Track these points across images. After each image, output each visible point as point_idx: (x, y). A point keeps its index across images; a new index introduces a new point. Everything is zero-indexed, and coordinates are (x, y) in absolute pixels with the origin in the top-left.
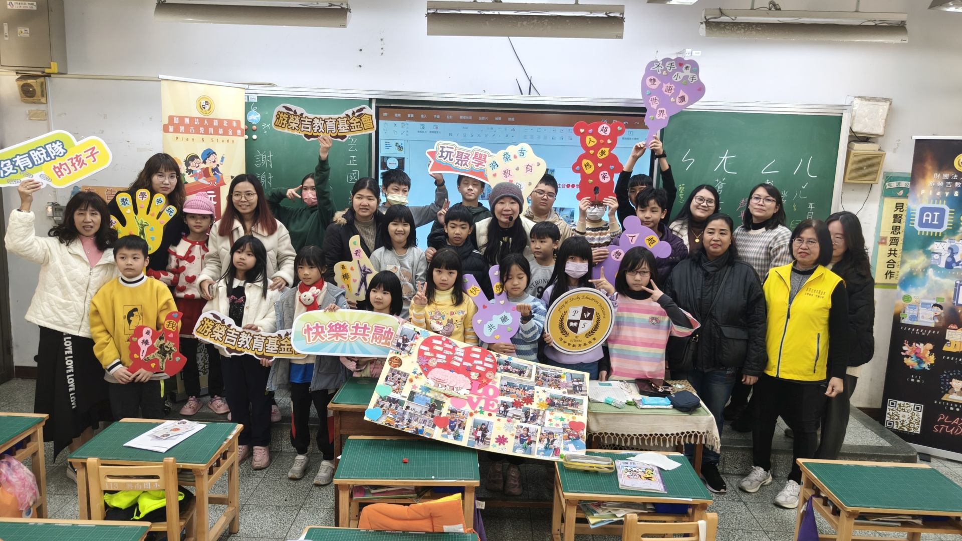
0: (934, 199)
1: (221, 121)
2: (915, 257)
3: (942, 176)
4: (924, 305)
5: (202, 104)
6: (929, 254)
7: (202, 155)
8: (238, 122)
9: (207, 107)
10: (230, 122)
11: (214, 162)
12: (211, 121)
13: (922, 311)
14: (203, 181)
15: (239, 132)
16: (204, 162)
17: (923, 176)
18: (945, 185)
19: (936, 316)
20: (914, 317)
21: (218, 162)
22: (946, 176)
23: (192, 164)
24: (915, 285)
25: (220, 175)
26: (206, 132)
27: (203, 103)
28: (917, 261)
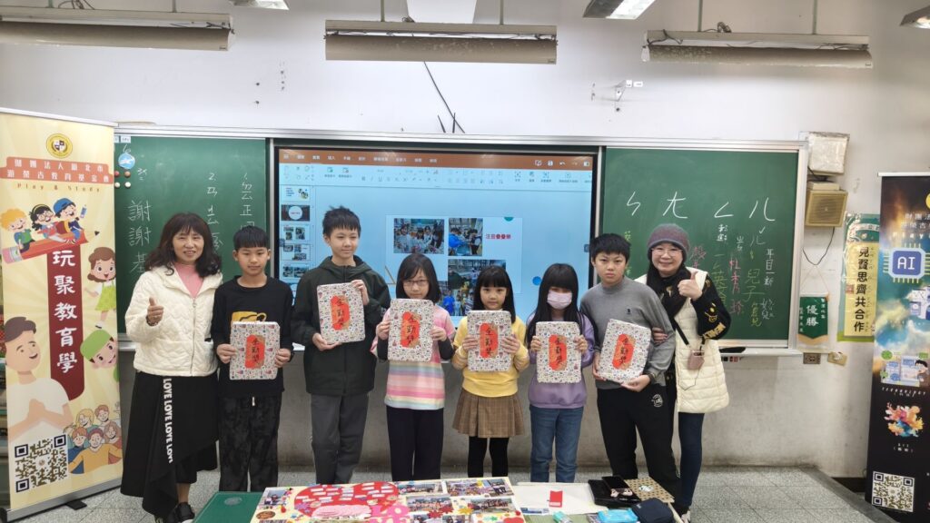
0: (908, 241)
1: (81, 165)
2: (892, 308)
3: (914, 216)
4: (907, 362)
5: (55, 144)
6: (907, 304)
7: (55, 207)
8: (105, 167)
9: (62, 148)
10: (94, 166)
11: (72, 214)
12: (67, 165)
13: (905, 369)
14: (56, 238)
15: (106, 178)
16: (58, 215)
17: (894, 217)
18: (918, 226)
19: (921, 375)
20: (896, 377)
21: (78, 214)
22: (919, 216)
23: (41, 217)
24: (894, 340)
25: (80, 230)
26: (61, 178)
27: (56, 142)
28: (894, 312)
